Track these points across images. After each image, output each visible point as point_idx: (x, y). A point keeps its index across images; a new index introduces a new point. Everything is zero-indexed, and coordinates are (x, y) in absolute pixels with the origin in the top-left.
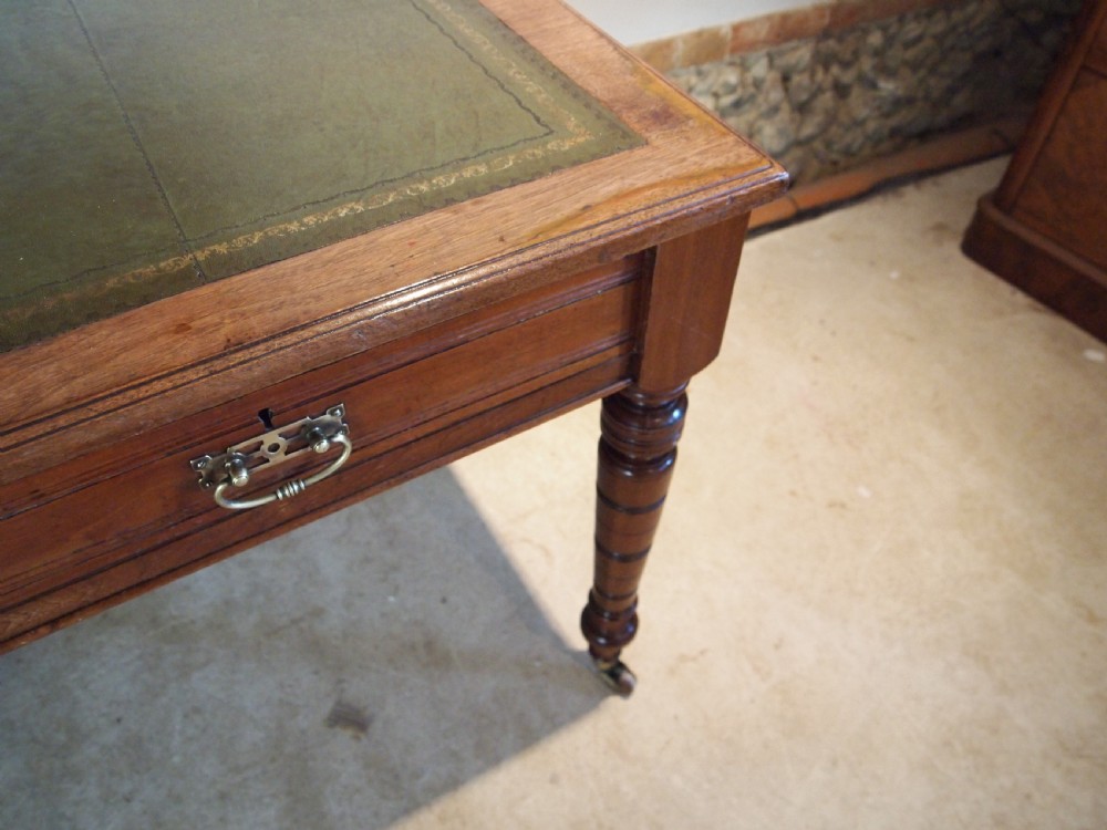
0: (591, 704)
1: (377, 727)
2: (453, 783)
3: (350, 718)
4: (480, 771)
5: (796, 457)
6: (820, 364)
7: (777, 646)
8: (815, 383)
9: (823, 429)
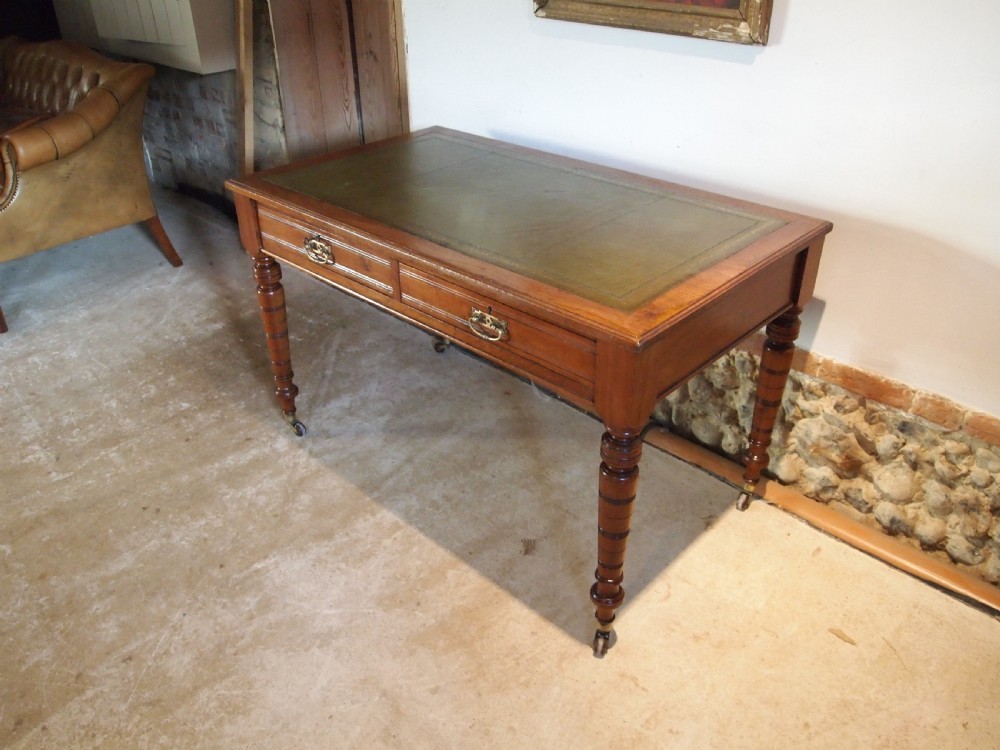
0: (582, 640)
1: (529, 558)
2: (515, 594)
3: (529, 547)
4: (525, 602)
5: (845, 724)
6: (962, 729)
7: (671, 731)
8: (935, 728)
9: (888, 740)
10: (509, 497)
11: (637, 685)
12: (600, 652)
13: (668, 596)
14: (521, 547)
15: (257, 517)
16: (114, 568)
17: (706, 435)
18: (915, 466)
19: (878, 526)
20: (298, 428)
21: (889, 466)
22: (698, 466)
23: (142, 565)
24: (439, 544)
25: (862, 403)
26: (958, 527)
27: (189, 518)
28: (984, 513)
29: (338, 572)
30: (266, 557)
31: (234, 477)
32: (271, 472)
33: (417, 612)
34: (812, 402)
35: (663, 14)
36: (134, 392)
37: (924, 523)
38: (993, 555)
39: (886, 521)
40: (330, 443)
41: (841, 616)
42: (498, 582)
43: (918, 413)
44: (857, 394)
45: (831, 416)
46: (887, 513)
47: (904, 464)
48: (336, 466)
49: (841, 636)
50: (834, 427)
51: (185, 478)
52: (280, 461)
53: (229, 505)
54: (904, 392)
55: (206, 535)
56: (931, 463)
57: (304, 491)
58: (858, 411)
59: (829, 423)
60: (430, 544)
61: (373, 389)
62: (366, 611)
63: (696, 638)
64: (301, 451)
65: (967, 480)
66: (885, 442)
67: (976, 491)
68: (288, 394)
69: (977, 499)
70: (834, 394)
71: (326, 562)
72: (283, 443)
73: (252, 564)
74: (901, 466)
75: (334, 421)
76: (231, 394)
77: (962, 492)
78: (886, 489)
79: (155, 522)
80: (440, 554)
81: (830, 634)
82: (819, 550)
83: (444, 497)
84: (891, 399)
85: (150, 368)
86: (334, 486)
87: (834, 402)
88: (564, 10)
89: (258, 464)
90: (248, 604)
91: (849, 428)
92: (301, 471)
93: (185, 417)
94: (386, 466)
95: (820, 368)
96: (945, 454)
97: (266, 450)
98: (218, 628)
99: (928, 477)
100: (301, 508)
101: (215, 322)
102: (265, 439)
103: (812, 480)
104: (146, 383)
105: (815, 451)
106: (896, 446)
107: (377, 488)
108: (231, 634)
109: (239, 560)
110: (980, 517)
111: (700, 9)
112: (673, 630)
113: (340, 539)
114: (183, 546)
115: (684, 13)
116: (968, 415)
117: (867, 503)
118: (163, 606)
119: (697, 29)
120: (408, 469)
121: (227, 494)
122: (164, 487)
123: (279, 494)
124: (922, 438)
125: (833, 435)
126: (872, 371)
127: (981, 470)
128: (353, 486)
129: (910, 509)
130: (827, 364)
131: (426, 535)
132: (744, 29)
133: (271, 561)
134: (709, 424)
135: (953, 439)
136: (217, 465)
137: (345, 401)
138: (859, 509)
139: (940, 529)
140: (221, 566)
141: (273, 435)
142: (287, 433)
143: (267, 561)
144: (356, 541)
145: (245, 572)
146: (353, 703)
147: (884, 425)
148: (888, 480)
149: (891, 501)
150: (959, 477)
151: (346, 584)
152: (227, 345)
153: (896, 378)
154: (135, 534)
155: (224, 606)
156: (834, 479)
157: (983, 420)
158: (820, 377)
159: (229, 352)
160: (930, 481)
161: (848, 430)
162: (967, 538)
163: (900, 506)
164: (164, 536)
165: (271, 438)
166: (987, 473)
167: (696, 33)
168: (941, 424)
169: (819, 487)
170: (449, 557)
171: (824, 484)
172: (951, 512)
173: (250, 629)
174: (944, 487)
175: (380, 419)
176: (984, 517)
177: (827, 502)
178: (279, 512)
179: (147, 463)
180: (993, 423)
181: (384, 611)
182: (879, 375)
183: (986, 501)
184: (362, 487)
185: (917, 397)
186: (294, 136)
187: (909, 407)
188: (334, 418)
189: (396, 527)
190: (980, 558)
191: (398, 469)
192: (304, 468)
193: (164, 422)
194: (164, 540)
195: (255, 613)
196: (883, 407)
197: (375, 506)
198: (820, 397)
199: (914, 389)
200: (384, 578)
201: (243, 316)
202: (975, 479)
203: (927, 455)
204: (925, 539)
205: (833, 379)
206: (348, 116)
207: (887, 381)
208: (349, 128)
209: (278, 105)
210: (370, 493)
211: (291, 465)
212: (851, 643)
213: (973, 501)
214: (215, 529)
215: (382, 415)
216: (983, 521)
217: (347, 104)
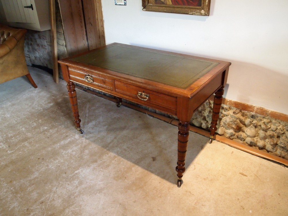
0: (173, 183)
1: (154, 162)
2: (152, 172)
3: (154, 159)
4: (156, 174)
5: (248, 198)
6: (279, 195)
7: (202, 205)
8: (272, 196)
9: (260, 201)
10: (146, 146)
11: (191, 194)
12: (179, 186)
13: (195, 169)
14: (152, 159)
15: (73, 158)
16: (33, 177)
17: (197, 124)
18: (256, 127)
19: (247, 144)
20: (81, 132)
21: (249, 128)
22: (196, 133)
23: (41, 175)
24: (128, 161)
25: (241, 111)
26: (269, 142)
27: (53, 160)
29: (100, 171)
30: (78, 169)
31: (64, 147)
32: (75, 145)
33: (125, 180)
34: (227, 112)
35: (180, 8)
36: (29, 125)
37: (259, 142)
38: (278, 149)
39: (249, 143)
40: (91, 135)
41: (242, 169)
42: (147, 169)
43: (256, 112)
44: (239, 109)
45: (232, 115)
46: (249, 141)
47: (253, 127)
48: (94, 141)
49: (243, 174)
50: (233, 118)
51: (50, 149)
52: (77, 141)
53: (64, 155)
54: (252, 107)
55: (59, 165)
56: (260, 126)
57: (86, 149)
58: (239, 113)
59: (232, 117)
60: (126, 161)
61: (101, 119)
62: (111, 181)
63: (205, 179)
64: (83, 138)
65: (270, 129)
66: (247, 121)
67: (273, 132)
68: (78, 122)
69: (273, 134)
70: (233, 109)
71: (97, 169)
72: (77, 136)
73: (74, 172)
74: (252, 127)
75: (91, 129)
76: (59, 123)
77: (269, 133)
78: (248, 134)
79: (43, 162)
80: (129, 163)
81: (240, 174)
82: (233, 152)
83: (127, 147)
84: (249, 109)
85: (33, 118)
86: (95, 147)
87: (233, 112)
88: (151, 8)
89: (71, 143)
90: (75, 183)
91: (237, 118)
92: (84, 144)
93: (46, 131)
94: (109, 140)
95: (229, 102)
96: (264, 123)
97: (73, 139)
98: (68, 191)
99: (260, 130)
100: (86, 154)
101: (50, 103)
102: (72, 135)
103: (227, 134)
104: (33, 122)
105: (228, 125)
106: (251, 122)
107: (107, 147)
108: (72, 192)
109: (70, 171)
110: (274, 139)
111: (190, 7)
112: (198, 178)
113: (99, 162)
114: (52, 168)
115: (186, 8)
116: (270, 112)
117: (243, 138)
118: (50, 186)
119: (190, 12)
120: (115, 141)
121: (63, 152)
122: (44, 152)
123: (79, 151)
124: (258, 119)
125: (233, 121)
126: (243, 102)
127: (274, 126)
128: (100, 147)
129: (255, 139)
130: (230, 101)
131: (124, 158)
132: (203, 12)
133: (80, 170)
134: (198, 120)
135: (266, 119)
136: (58, 144)
137: (94, 123)
138: (241, 140)
139: (264, 144)
140: (65, 173)
141: (74, 134)
142: (78, 133)
143: (79, 170)
144: (104, 162)
145: (73, 174)
146: (112, 208)
147: (247, 116)
148: (249, 131)
149: (250, 137)
150: (268, 129)
151: (103, 174)
152: (55, 110)
153: (250, 104)
154: (37, 166)
155: (68, 184)
156: (234, 133)
157: (274, 113)
158: (229, 105)
159: (56, 112)
160: (260, 131)
161: (237, 119)
162: (271, 145)
163: (252, 138)
164: (46, 166)
165: (73, 135)
166: (275, 127)
167: (190, 13)
168: (262, 115)
169: (230, 135)
170: (132, 164)
171: (231, 134)
172: (266, 138)
173: (78, 190)
174: (264, 132)
175: (105, 127)
176: (276, 139)
177: (232, 139)
178: (80, 156)
179: (37, 145)
180: (277, 113)
181: (116, 181)
182: (245, 103)
183: (276, 134)
184: (103, 147)
185: (256, 108)
186: (69, 48)
187: (254, 111)
188: (91, 128)
189: (115, 157)
190: (275, 150)
191: (113, 141)
192: (85, 143)
193: (40, 133)
194: (47, 167)
195: (78, 186)
196: (246, 112)
197: (108, 152)
198: (229, 110)
199: (254, 106)
200: (114, 172)
201: (58, 101)
202: (272, 129)
203: (259, 124)
204: (260, 147)
205: (232, 105)
206: (84, 42)
207: (247, 105)
208: (85, 45)
209: (64, 39)
210: (106, 148)
211: (81, 142)
212: (246, 176)
213: (272, 135)
214: (62, 162)
215: (105, 126)
216: (275, 140)
217: (83, 38)
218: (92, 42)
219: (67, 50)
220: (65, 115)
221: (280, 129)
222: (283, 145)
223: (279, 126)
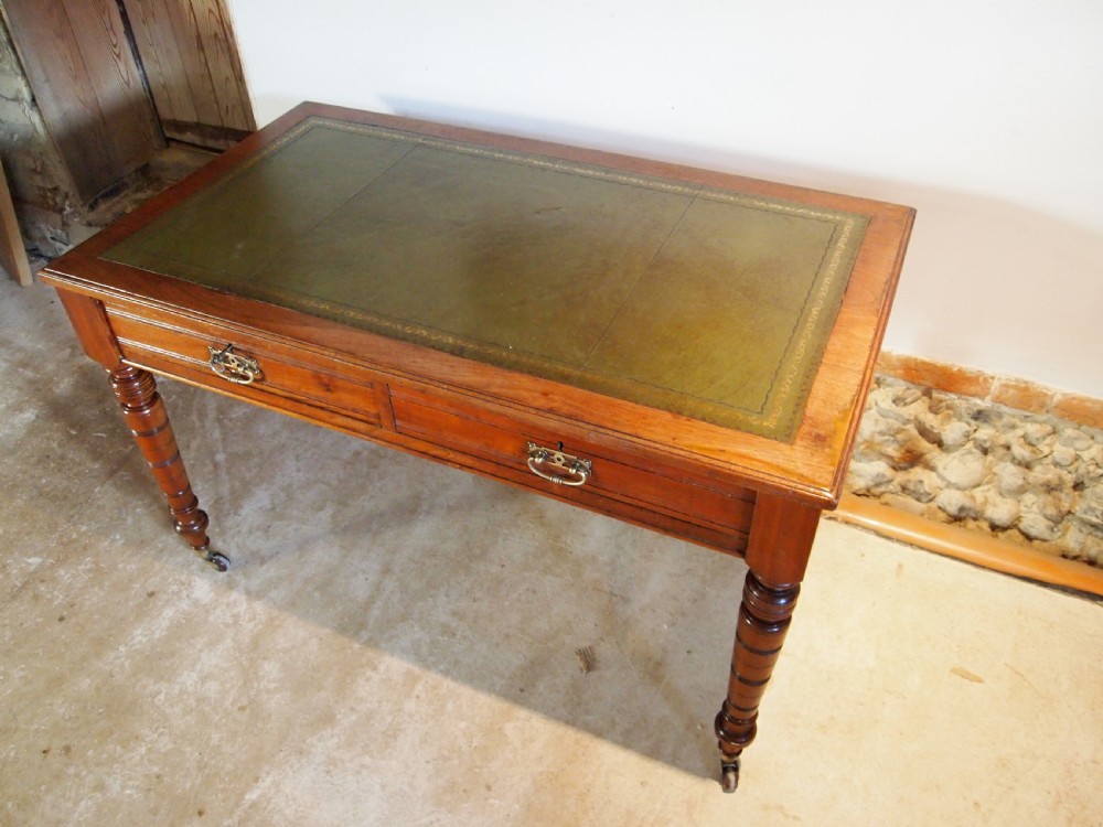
0: (704, 774)
1: (594, 674)
2: (599, 733)
3: (588, 660)
4: (615, 742)
5: (1011, 788)
9: (1058, 793)
10: (534, 592)
11: (787, 816)
12: (727, 787)
14: (579, 663)
15: (217, 718)
18: (985, 452)
19: (942, 515)
20: (218, 562)
21: (956, 454)
24: (477, 688)
25: (927, 394)
26: (1035, 506)
27: (119, 749)
28: (1066, 491)
29: (365, 772)
30: (256, 780)
31: (157, 663)
32: (206, 639)
33: (491, 801)
37: (995, 506)
38: (1072, 528)
39: (953, 510)
40: (270, 571)
41: (955, 649)
42: (571, 722)
43: (997, 400)
44: (920, 384)
45: (888, 410)
46: (954, 502)
47: (974, 450)
48: (291, 605)
49: (966, 675)
50: (890, 421)
51: (85, 684)
52: (211, 618)
53: (168, 710)
54: (981, 379)
55: (156, 769)
56: (1007, 447)
57: (265, 659)
58: (920, 401)
59: (883, 416)
60: (466, 692)
61: (292, 471)
63: (823, 728)
64: (234, 595)
65: (1049, 460)
66: (952, 431)
67: (1058, 470)
69: (1060, 478)
70: (890, 385)
71: (343, 762)
72: (203, 585)
73: (242, 795)
74: (970, 452)
75: (258, 534)
76: (94, 526)
77: (1040, 474)
78: (953, 479)
79: (72, 770)
80: (481, 704)
81: (953, 676)
83: (454, 614)
84: (966, 388)
86: (302, 637)
87: (891, 395)
89: (181, 630)
92: (248, 627)
93: (43, 581)
94: (360, 588)
96: (1025, 437)
97: (184, 605)
99: (1001, 459)
100: (272, 686)
101: (18, 408)
102: (175, 588)
103: (861, 476)
105: (867, 447)
106: (967, 436)
107: (362, 626)
109: (220, 796)
110: (1063, 496)
112: (794, 726)
113: (346, 719)
114: (129, 797)
116: (1058, 398)
117: (929, 494)
120: (390, 584)
121: (158, 693)
122: (61, 708)
123: (232, 673)
124: (999, 424)
125: (889, 429)
126: (941, 359)
127: (1064, 449)
128: (328, 631)
129: (978, 493)
131: (455, 679)
133: (266, 783)
135: (1035, 422)
136: (123, 649)
137: (261, 498)
138: (918, 500)
139: (1014, 510)
140: (200, 813)
141: (183, 578)
142: (203, 570)
143: (261, 784)
144: (369, 716)
145: (239, 812)
147: (951, 412)
148: (956, 469)
149: (958, 489)
150: (1039, 459)
151: (383, 787)
152: (55, 445)
153: (968, 364)
154: (49, 798)
156: (889, 473)
157: (1074, 402)
159: (62, 457)
160: (1002, 465)
161: (908, 421)
162: (1047, 518)
163: (967, 492)
164: (95, 790)
165: (182, 583)
166: (1072, 451)
168: (1024, 409)
169: (872, 482)
170: (498, 705)
171: (877, 480)
172: (1026, 491)
174: (1021, 469)
175: (321, 514)
176: (1067, 494)
177: (878, 496)
178: (245, 702)
179: (17, 673)
180: (1088, 404)
181: (450, 812)
182: (950, 364)
183: (1069, 479)
184: (342, 629)
185: (996, 383)
187: (987, 395)
188: (258, 529)
189: (412, 679)
190: (1059, 533)
191: (378, 588)
192: (250, 621)
193: (14, 597)
194: (98, 795)
196: (952, 396)
197: (370, 654)
199: (992, 374)
200: (428, 762)
201: (58, 391)
202: (1058, 460)
203: (1003, 440)
204: (998, 523)
205: (892, 372)
206: (122, 69)
207: (959, 370)
208: (128, 84)
209: (20, 72)
210: (356, 635)
211: (231, 621)
212: (980, 681)
213: (1056, 482)
214: (166, 754)
215: (321, 508)
216: (1066, 499)
217: (117, 50)
218: (166, 65)
219: (43, 121)
220: (112, 473)
221: (1092, 459)
222: (1097, 517)
223: (1089, 448)
